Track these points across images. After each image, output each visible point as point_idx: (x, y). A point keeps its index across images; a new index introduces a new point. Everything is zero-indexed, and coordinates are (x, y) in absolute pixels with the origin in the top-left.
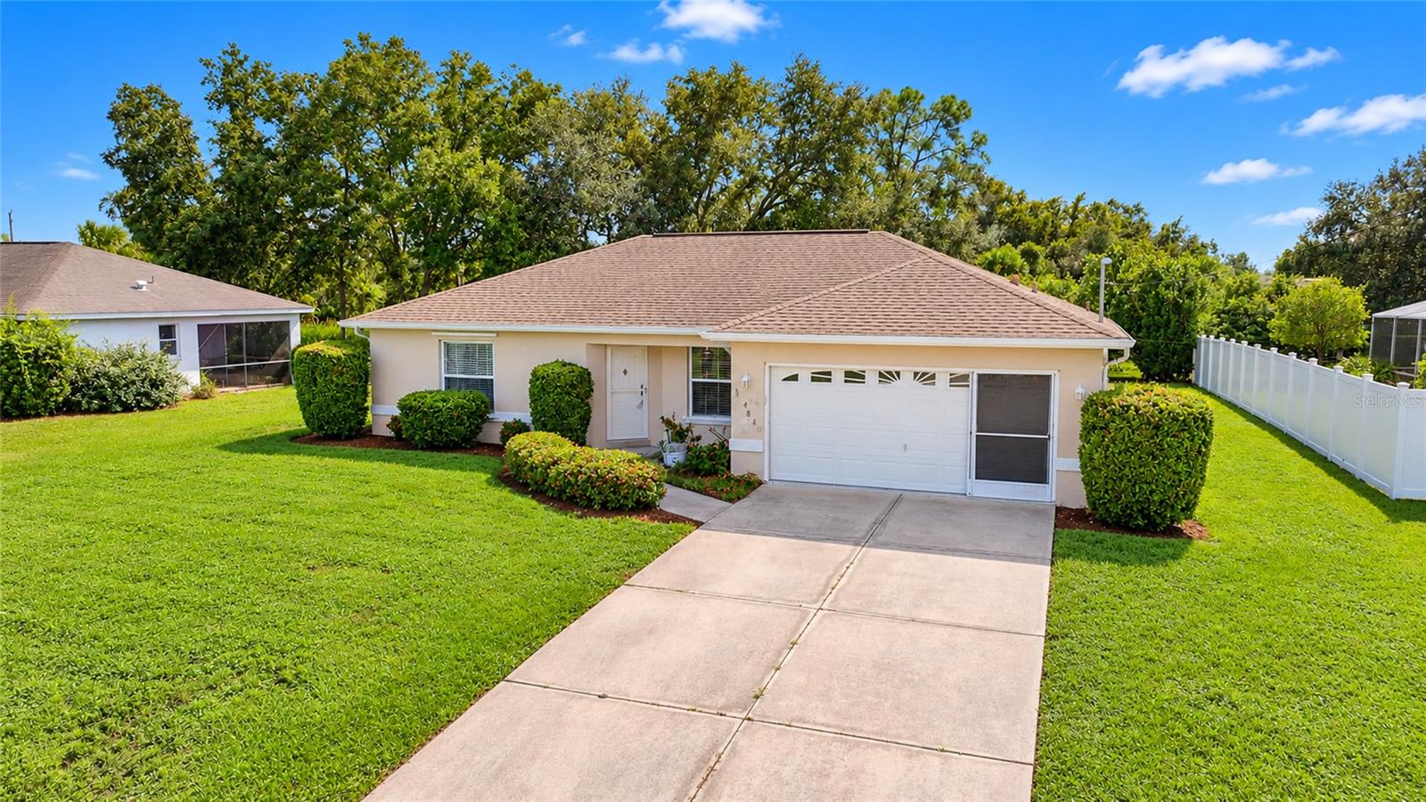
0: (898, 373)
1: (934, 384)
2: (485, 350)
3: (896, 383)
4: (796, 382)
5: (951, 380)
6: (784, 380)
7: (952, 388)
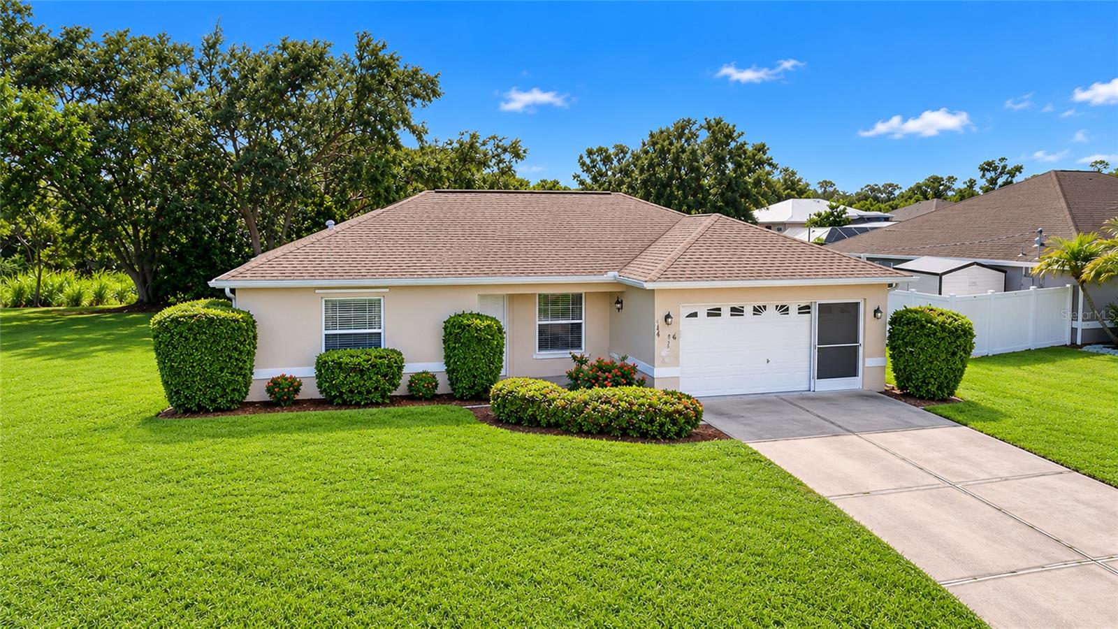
0: (765, 307)
1: (788, 314)
2: (374, 305)
3: (765, 313)
4: (695, 318)
5: (799, 309)
6: (687, 317)
7: (800, 315)
